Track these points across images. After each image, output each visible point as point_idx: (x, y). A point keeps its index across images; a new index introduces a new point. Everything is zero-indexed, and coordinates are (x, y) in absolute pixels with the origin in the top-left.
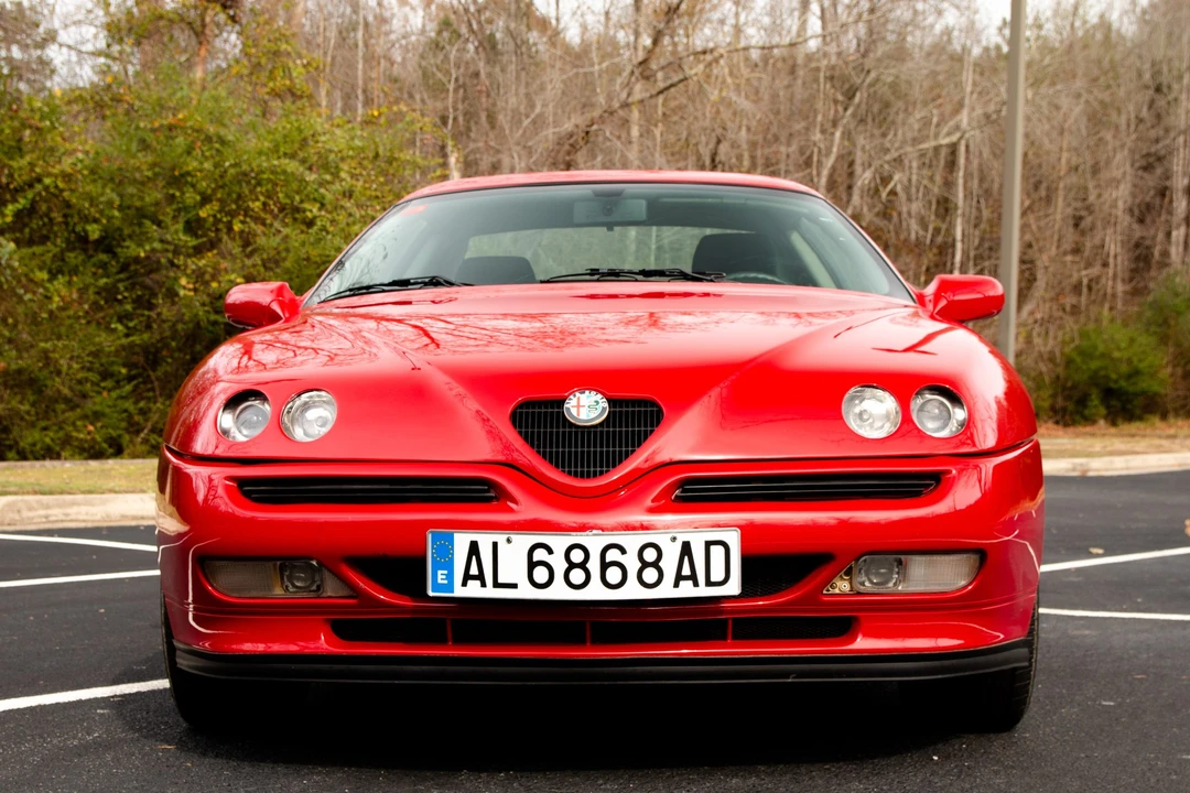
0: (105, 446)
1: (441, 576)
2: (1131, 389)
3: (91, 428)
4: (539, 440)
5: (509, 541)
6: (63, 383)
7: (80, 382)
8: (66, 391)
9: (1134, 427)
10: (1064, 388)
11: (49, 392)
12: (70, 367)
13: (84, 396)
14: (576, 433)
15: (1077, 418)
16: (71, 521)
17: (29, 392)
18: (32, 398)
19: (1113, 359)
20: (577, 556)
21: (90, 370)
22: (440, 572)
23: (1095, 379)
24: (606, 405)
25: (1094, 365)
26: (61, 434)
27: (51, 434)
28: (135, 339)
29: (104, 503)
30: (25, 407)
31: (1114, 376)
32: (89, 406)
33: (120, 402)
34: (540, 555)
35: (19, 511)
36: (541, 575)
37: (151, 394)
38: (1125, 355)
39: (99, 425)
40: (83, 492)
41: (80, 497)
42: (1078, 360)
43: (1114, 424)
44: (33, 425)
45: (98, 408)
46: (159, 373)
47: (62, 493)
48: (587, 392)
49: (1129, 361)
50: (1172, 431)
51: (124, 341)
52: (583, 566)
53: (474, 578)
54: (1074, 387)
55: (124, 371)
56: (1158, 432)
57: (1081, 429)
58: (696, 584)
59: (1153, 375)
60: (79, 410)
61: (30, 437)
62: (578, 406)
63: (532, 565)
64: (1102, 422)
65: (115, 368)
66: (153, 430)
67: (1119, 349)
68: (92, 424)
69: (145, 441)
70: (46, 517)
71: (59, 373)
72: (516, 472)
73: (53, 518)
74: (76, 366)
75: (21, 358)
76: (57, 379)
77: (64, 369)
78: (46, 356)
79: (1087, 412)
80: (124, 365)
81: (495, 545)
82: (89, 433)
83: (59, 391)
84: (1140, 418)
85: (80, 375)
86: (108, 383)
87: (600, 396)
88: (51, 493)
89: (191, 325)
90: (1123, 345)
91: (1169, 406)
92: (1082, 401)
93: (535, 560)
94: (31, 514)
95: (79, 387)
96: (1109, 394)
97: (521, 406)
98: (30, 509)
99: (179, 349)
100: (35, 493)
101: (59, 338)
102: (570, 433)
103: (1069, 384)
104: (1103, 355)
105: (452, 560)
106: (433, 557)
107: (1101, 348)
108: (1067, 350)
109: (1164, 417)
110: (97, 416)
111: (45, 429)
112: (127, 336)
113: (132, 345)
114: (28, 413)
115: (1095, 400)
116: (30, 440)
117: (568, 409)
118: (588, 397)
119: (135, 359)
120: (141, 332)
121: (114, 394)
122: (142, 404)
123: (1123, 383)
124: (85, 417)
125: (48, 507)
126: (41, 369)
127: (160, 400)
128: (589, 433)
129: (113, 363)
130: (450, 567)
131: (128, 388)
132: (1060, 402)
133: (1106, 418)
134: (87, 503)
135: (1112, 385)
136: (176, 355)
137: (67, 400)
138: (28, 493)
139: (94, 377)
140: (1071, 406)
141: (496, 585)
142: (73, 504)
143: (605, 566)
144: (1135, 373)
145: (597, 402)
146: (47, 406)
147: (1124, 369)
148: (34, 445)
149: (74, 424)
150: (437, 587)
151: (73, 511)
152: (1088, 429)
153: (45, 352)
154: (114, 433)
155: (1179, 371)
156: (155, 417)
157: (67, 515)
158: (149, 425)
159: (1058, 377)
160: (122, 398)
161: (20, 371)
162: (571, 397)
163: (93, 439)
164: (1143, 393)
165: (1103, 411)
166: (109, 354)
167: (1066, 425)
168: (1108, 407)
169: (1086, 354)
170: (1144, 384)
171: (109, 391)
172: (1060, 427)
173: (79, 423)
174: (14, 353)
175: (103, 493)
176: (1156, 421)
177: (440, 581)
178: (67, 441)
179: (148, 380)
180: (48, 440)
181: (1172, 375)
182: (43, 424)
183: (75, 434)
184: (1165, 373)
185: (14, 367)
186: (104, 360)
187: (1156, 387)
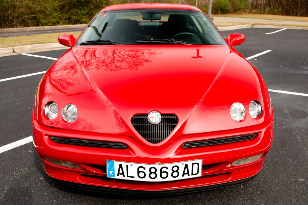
0: (56, 22)
1: (111, 173)
2: (225, 9)
3: (53, 19)
4: (140, 128)
5: (131, 165)
6: (48, 12)
7: (51, 11)
8: (49, 13)
9: (225, 15)
10: (214, 8)
11: (46, 13)
12: (49, 9)
13: (52, 14)
14: (152, 126)
15: (216, 13)
16: (45, 49)
17: (42, 13)
18: (43, 14)
19: (222, 4)
20: (153, 170)
21: (53, 9)
22: (110, 171)
23: (219, 7)
24: (161, 117)
25: (219, 5)
26: (48, 21)
27: (47, 21)
28: (60, 4)
29: (51, 45)
30: (42, 16)
31: (222, 7)
32: (53, 16)
33: (58, 15)
34: (141, 169)
35: (35, 48)
36: (142, 175)
37: (63, 13)
38: (224, 3)
39: (55, 19)
40: (47, 43)
41: (46, 44)
42: (217, 4)
43: (222, 14)
44: (44, 19)
45: (54, 16)
46: (65, 9)
47: (43, 43)
48: (155, 112)
49: (225, 4)
50: (231, 16)
51: (58, 4)
52: (155, 173)
53: (121, 174)
54: (216, 8)
55: (59, 9)
56: (229, 16)
57: (217, 15)
58: (189, 175)
59: (228, 7)
60: (51, 16)
61: (43, 21)
62: (152, 117)
63: (139, 172)
64: (220, 14)
65: (57, 9)
66: (64, 20)
67: (223, 2)
68: (54, 19)
69: (63, 21)
70: (40, 48)
71: (47, 10)
72: (133, 139)
73: (41, 49)
74: (50, 9)
75: (40, 7)
76: (47, 11)
77: (48, 9)
78: (45, 7)
79: (218, 13)
80: (59, 8)
81: (127, 166)
82: (53, 20)
83: (48, 13)
84: (226, 14)
85: (51, 10)
86: (56, 12)
87: (159, 113)
88: (41, 43)
89: (70, 1)
90: (224, 2)
91: (231, 12)
92: (217, 11)
93: (140, 170)
94: (37, 48)
95: (51, 12)
96: (221, 10)
97: (134, 116)
98: (37, 47)
99: (68, 5)
100: (38, 44)
101: (47, 4)
102: (150, 126)
103: (215, 8)
104: (220, 3)
105: (114, 168)
106: (108, 167)
107: (220, 2)
108: (215, 2)
109: (230, 13)
110: (54, 17)
111: (46, 20)
112: (59, 3)
113: (60, 5)
114: (43, 17)
115: (219, 11)
116: (43, 22)
117: (149, 118)
118: (155, 114)
119: (60, 7)
120: (61, 3)
121: (57, 13)
122: (62, 15)
123: (223, 8)
124: (52, 18)
125: (40, 46)
126: (44, 9)
127: (65, 14)
128: (156, 126)
129: (56, 8)
130: (113, 170)
131: (59, 12)
132: (214, 11)
133: (221, 14)
134: (48, 45)
135: (222, 8)
136: (67, 6)
137: (49, 15)
138: (37, 44)
139: (53, 10)
140: (215, 11)
141: (128, 176)
142: (45, 46)
143: (161, 173)
144: (225, 6)
145: (158, 116)
146: (46, 16)
147: (224, 6)
148: (44, 23)
149: (50, 19)
150: (110, 175)
151: (45, 47)
152: (218, 15)
153: (45, 6)
154: (57, 20)
155: (232, 6)
156: (64, 17)
157: (44, 48)
158: (63, 19)
159: (213, 7)
160: (59, 14)
161: (41, 10)
162: (150, 114)
163: (54, 21)
164: (227, 10)
165: (220, 12)
166: (56, 7)
167: (214, 14)
168: (221, 12)
169: (218, 3)
170: (227, 8)
171: (56, 13)
172: (213, 15)
173: (51, 19)
174: (39, 7)
175: (51, 43)
176: (228, 14)
177: (110, 174)
178: (49, 22)
179: (63, 11)
180: (46, 22)
181: (231, 7)
182: (45, 19)
183: (51, 21)
184: (230, 6)
185: (40, 9)
186: (55, 7)
187: (229, 9)
